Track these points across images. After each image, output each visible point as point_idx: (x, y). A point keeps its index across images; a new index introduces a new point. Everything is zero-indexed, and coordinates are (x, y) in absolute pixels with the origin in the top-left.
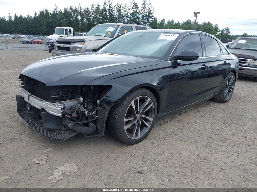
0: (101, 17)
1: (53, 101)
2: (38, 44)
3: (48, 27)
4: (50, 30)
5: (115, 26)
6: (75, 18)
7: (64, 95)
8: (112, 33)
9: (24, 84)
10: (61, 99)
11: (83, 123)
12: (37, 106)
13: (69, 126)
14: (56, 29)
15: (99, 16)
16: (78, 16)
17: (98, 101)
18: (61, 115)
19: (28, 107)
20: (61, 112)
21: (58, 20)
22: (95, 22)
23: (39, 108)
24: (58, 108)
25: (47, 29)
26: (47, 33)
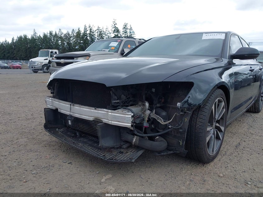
0: (82, 42)
1: (115, 108)
2: (17, 69)
3: (26, 53)
4: (28, 56)
5: (118, 41)
6: (56, 43)
7: (127, 99)
8: (115, 47)
9: (55, 93)
10: (125, 105)
11: (148, 137)
12: (88, 117)
13: (134, 141)
14: (39, 52)
15: (80, 41)
16: (58, 41)
17: (178, 103)
18: (130, 125)
19: (70, 120)
20: (131, 120)
21: (37, 46)
22: (76, 46)
23: (91, 119)
24: (127, 116)
25: (25, 54)
26: (26, 58)
